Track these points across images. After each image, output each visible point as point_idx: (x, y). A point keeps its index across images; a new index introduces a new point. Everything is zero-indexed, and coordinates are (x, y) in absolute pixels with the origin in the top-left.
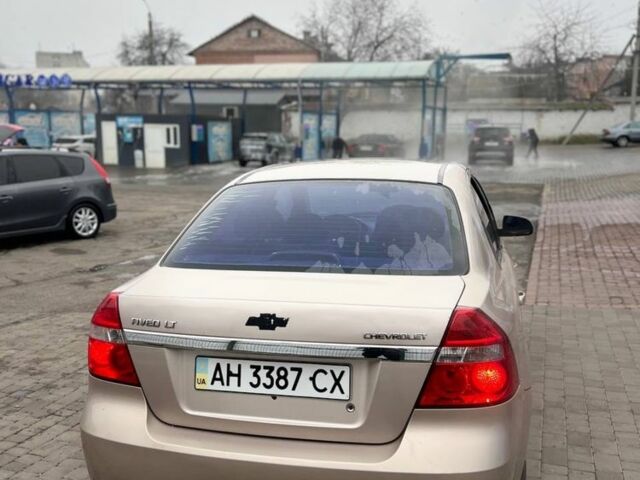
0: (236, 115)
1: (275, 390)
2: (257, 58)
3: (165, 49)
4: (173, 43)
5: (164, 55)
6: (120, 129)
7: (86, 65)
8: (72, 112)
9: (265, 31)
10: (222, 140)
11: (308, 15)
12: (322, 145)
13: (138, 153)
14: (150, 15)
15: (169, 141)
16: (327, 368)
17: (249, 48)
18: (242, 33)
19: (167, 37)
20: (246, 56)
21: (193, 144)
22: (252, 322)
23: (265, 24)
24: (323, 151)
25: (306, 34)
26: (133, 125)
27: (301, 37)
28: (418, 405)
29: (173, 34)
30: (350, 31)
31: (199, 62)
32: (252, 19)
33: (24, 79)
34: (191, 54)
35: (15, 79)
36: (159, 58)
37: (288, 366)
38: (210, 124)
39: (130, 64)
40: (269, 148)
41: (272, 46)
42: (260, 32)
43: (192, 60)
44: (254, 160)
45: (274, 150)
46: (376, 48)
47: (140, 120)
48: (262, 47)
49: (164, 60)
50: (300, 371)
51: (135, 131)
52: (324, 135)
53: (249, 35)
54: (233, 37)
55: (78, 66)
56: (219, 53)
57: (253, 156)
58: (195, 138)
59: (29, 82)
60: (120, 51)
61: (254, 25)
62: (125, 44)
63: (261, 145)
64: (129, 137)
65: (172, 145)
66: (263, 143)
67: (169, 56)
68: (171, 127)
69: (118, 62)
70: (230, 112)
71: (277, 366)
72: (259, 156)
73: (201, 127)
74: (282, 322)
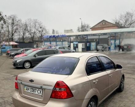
0: (97, 41)
1: (33, 92)
2: (104, 28)
3: (86, 28)
4: (88, 27)
5: (86, 29)
6: (74, 44)
7: (73, 32)
8: (66, 41)
9: (106, 23)
10: (94, 46)
11: (114, 19)
12: (115, 46)
13: (77, 49)
14: (82, 22)
15: (83, 46)
16: (39, 90)
17: (103, 27)
18: (101, 24)
19: (87, 25)
20: (102, 28)
21: (87, 47)
22: (30, 81)
23: (106, 21)
24: (116, 48)
25: (116, 23)
26: (76, 44)
27: (115, 23)
28: (51, 98)
29: (88, 25)
30: (124, 21)
31: (92, 30)
32: (104, 21)
33: (58, 36)
34: (91, 29)
35: (56, 36)
36: (85, 30)
37: (35, 89)
38: (91, 43)
39: (79, 32)
40: (103, 47)
41: (108, 26)
42: (105, 23)
43: (91, 30)
44: (100, 50)
45: (104, 48)
46: (130, 25)
47: (77, 42)
48: (105, 26)
49: (86, 30)
50: (36, 89)
51: (76, 45)
52: (116, 44)
53: (103, 24)
54: (99, 25)
55: (71, 32)
56: (96, 28)
57: (100, 49)
58: (88, 46)
59: (59, 36)
60: (78, 29)
61: (104, 22)
62: (78, 28)
63: (101, 47)
64: (75, 46)
65: (83, 47)
66: (102, 46)
67: (87, 29)
68: (83, 44)
69: (77, 31)
70: (96, 40)
71: (33, 88)
72: (101, 49)
73: (89, 43)
74: (33, 81)
